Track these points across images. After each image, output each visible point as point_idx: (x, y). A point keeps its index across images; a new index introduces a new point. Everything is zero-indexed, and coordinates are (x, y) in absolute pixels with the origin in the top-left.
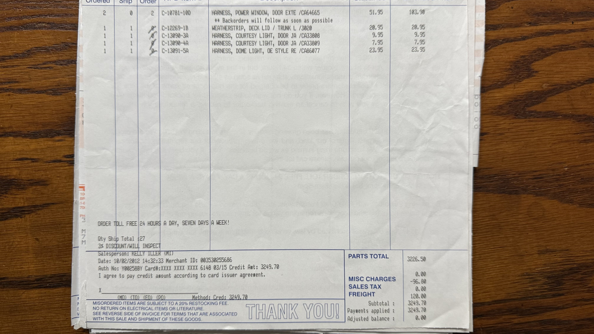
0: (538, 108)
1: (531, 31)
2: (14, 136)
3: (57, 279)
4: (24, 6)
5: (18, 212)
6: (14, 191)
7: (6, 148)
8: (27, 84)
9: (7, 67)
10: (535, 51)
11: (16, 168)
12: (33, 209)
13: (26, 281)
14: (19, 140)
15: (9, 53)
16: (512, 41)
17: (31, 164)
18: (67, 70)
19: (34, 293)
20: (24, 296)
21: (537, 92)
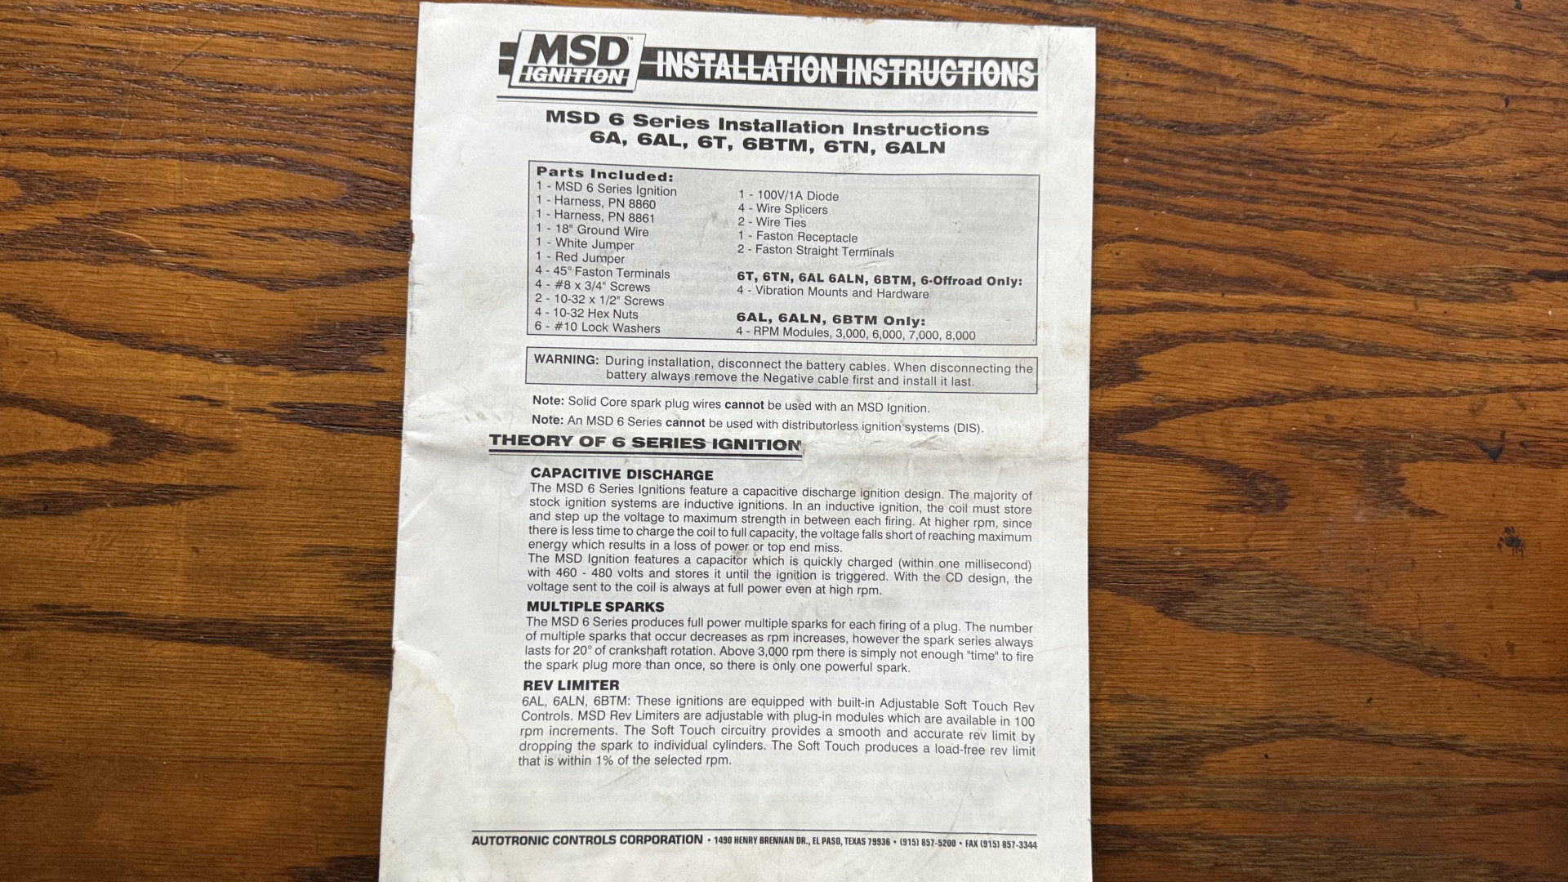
0: (1143, 437)
1: (1147, 299)
2: (184, 354)
3: (220, 629)
4: (241, 120)
5: (171, 494)
6: (166, 454)
7: (166, 373)
8: (225, 262)
9: (191, 226)
10: (1148, 336)
11: (177, 412)
12: (199, 491)
13: (160, 625)
14: (193, 363)
15: (199, 200)
16: (1109, 313)
17: (206, 410)
18: (301, 247)
19: (172, 650)
20: (152, 652)
21: (1141, 408)
